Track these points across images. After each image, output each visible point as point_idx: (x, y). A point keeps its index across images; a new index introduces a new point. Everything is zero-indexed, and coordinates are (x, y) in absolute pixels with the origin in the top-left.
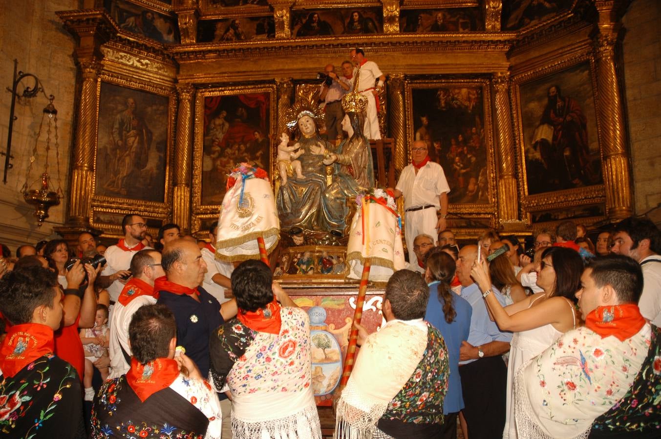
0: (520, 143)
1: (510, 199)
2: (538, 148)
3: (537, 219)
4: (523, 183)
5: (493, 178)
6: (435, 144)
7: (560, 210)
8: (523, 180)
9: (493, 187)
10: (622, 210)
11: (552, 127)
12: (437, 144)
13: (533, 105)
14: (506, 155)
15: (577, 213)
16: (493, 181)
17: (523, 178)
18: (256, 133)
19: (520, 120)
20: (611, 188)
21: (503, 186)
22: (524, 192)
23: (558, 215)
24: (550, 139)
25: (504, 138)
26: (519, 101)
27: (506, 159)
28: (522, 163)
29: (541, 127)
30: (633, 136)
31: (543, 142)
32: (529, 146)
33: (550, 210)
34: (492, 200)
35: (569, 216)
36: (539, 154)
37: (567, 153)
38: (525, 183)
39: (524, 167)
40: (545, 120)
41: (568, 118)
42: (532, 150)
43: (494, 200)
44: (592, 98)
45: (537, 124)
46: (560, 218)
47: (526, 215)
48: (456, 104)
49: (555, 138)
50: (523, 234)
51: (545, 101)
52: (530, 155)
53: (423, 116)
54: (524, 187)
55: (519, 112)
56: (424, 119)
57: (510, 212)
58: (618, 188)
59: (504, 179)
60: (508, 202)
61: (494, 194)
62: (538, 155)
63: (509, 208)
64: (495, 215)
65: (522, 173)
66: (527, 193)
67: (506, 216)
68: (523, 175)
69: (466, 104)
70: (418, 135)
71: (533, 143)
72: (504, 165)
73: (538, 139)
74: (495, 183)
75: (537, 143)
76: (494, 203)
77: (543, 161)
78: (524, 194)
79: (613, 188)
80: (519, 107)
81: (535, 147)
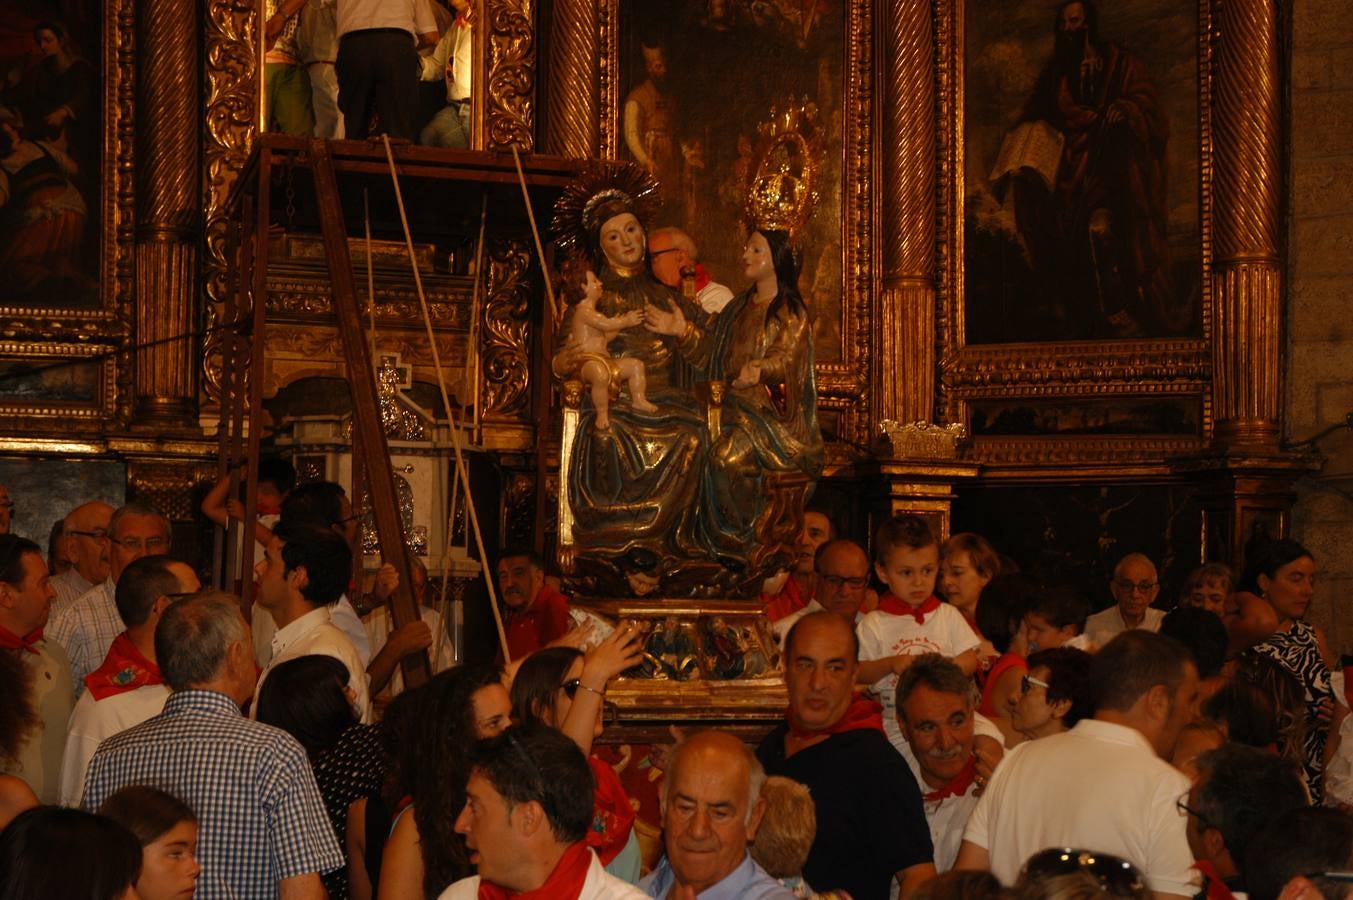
0: (953, 170)
1: (916, 357)
2: (1009, 196)
3: (989, 423)
4: (954, 303)
5: (860, 279)
6: (684, 148)
7: (1064, 403)
8: (954, 295)
9: (860, 307)
10: (1254, 430)
11: (1061, 135)
12: (691, 147)
13: (1004, 52)
14: (914, 211)
15: (1114, 418)
16: (860, 289)
17: (953, 287)
18: (48, 33)
19: (960, 95)
20: (1230, 359)
21: (898, 313)
22: (954, 333)
23: (1056, 419)
24: (1049, 171)
25: (912, 152)
26: (960, 32)
27: (912, 224)
28: (954, 240)
29: (1025, 129)
30: (1298, 201)
31: (1028, 178)
32: (980, 186)
33: (1031, 399)
34: (851, 351)
35: (1091, 424)
36: (1011, 215)
37: (1099, 227)
38: (960, 306)
39: (960, 252)
40: (1040, 107)
41: (1113, 115)
42: (989, 199)
43: (857, 350)
44: (1193, 62)
45: (1014, 114)
46: (1062, 426)
47: (956, 406)
48: (760, 12)
49: (1065, 169)
50: (952, 472)
51: (1046, 47)
52: (982, 215)
53: (652, 46)
54: (954, 319)
55: (960, 65)
56: (653, 55)
57: (912, 397)
58: (1249, 361)
59: (902, 290)
60: (909, 365)
61: (860, 333)
62: (1006, 219)
63: (911, 384)
64: (859, 403)
65: (953, 271)
66: (961, 338)
67: (900, 409)
68: (953, 279)
69: (792, 18)
70: (632, 108)
71: (995, 176)
72: (905, 245)
73: (1012, 166)
74: (865, 295)
75: (1007, 177)
76: (859, 361)
77: (1021, 241)
78: (954, 340)
79: (1236, 363)
80: (959, 50)
81: (999, 191)
